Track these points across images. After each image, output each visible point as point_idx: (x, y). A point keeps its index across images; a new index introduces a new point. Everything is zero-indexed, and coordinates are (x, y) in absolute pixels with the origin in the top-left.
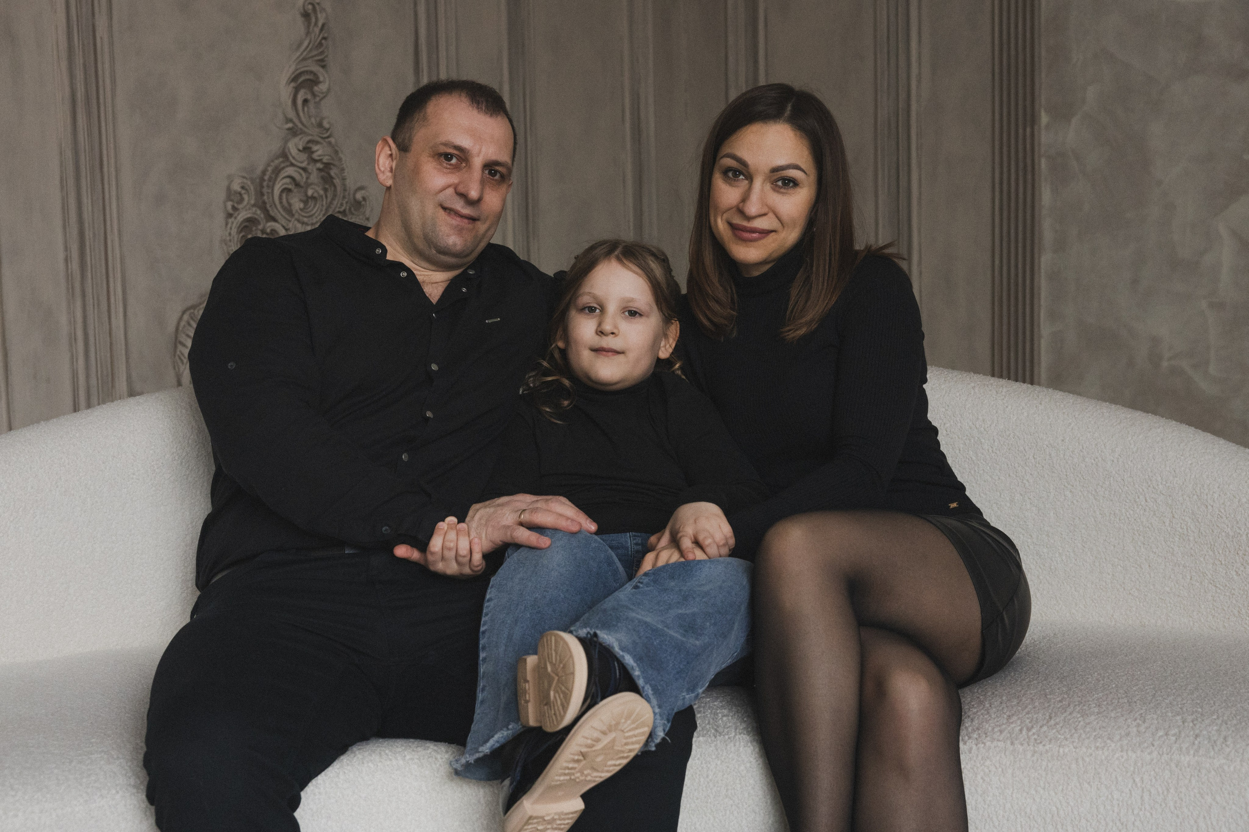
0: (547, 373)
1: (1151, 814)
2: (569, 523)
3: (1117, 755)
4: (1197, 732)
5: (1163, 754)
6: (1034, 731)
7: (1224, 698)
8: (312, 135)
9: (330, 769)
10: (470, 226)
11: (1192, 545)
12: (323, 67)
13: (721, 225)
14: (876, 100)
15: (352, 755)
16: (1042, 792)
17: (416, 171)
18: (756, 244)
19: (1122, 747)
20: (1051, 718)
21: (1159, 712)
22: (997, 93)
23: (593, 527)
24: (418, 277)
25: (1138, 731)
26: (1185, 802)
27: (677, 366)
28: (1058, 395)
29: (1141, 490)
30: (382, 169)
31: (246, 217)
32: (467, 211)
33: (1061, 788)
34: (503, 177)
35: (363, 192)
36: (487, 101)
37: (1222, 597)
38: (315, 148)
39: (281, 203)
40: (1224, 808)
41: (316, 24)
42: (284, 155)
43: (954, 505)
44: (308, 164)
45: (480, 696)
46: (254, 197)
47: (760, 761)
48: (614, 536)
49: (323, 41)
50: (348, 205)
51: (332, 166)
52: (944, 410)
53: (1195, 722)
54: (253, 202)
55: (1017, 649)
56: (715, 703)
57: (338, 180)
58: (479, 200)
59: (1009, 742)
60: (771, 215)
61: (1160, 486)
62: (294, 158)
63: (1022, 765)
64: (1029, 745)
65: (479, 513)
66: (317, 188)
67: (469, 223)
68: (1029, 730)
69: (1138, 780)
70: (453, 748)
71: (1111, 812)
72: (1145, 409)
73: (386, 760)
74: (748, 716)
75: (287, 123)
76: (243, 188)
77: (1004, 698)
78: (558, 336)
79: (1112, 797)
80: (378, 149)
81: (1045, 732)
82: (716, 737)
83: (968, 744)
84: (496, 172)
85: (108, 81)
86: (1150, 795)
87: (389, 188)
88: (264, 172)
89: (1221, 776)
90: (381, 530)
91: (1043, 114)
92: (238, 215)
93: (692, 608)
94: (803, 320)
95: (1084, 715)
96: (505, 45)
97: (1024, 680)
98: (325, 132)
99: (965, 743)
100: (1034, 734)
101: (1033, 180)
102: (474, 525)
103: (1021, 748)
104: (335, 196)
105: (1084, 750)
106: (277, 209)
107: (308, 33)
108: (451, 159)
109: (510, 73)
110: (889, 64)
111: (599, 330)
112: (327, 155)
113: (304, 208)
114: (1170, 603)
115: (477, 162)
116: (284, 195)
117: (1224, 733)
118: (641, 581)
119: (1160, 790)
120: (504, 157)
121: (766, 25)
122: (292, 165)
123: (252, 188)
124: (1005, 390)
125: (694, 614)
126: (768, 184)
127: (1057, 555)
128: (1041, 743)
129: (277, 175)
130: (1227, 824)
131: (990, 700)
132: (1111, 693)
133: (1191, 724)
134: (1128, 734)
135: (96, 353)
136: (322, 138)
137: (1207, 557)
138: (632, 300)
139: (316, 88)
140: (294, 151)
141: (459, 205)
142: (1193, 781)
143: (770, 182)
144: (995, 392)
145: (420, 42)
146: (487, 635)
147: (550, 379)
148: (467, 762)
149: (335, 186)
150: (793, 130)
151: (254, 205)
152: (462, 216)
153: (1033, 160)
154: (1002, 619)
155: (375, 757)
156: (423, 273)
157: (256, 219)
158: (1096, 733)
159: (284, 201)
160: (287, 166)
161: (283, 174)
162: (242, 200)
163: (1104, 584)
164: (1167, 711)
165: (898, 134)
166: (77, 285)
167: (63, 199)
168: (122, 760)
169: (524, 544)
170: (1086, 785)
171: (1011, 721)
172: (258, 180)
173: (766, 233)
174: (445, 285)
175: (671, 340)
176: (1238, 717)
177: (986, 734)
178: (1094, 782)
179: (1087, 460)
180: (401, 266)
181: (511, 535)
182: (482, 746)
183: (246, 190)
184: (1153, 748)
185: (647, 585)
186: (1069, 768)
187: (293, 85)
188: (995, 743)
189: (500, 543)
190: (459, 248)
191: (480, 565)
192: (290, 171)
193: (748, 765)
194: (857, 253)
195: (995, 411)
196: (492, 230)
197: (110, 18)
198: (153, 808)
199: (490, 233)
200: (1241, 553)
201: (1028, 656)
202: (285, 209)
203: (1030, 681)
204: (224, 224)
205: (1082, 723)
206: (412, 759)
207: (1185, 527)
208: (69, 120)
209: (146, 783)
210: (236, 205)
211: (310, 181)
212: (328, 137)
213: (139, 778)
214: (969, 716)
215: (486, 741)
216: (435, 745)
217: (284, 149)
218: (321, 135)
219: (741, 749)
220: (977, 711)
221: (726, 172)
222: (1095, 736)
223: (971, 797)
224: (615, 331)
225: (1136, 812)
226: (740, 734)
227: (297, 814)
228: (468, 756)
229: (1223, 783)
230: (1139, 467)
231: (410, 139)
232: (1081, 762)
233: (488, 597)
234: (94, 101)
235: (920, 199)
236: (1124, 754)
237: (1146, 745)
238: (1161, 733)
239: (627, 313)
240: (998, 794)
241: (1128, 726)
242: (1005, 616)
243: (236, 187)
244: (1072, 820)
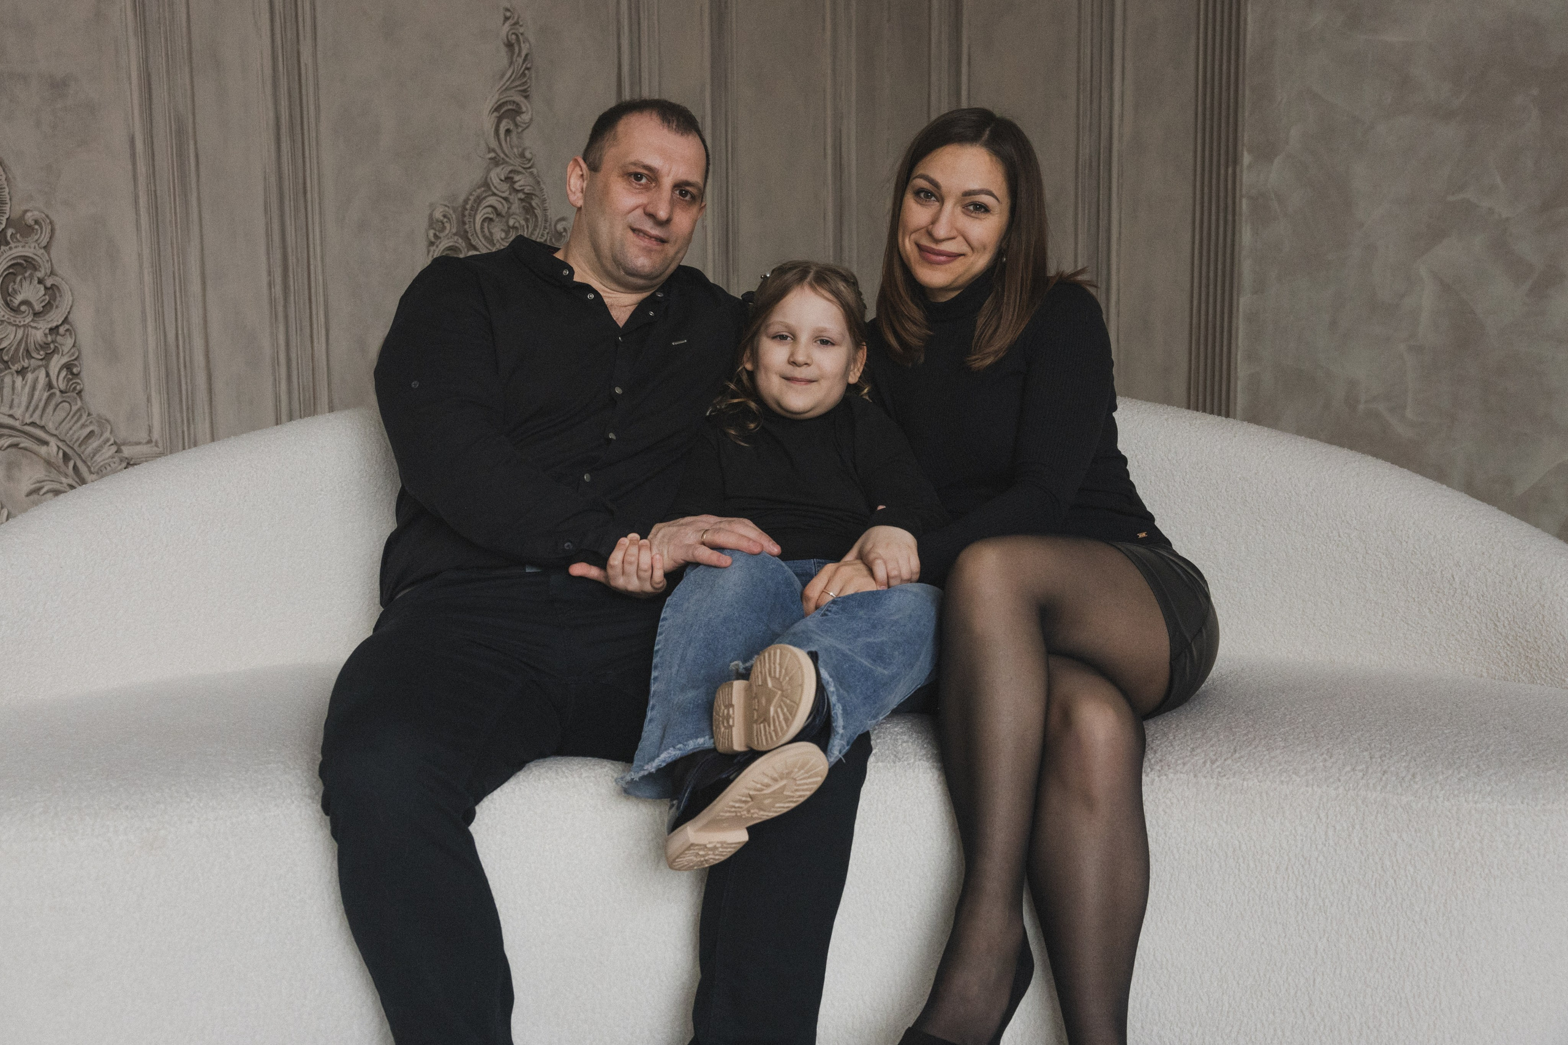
0: (734, 395)
1: (1335, 850)
2: (751, 543)
3: (1302, 790)
4: (1385, 768)
5: (1349, 789)
6: (1218, 763)
7: (1414, 735)
8: (512, 165)
9: (506, 785)
10: (658, 248)
11: (1384, 582)
12: (526, 97)
13: (908, 245)
14: (1078, 140)
15: (528, 772)
16: (1224, 825)
17: (606, 191)
18: (943, 267)
19: (1307, 781)
20: (1235, 751)
21: (1346, 748)
22: (1199, 135)
23: (776, 549)
24: (606, 300)
25: (1324, 765)
26: (1371, 839)
27: (866, 391)
28: (1253, 428)
29: (1334, 525)
30: (573, 189)
31: (447, 246)
32: (656, 232)
33: (1243, 822)
34: (693, 197)
35: (564, 223)
36: (678, 121)
37: (1413, 635)
38: (517, 178)
39: (483, 232)
40: (1411, 845)
41: (519, 55)
42: (486, 184)
43: (1142, 535)
44: (510, 194)
45: (649, 714)
46: (455, 226)
47: (939, 788)
48: (799, 563)
49: (526, 72)
50: (549, 235)
51: (534, 197)
52: (1136, 441)
53: (1383, 758)
54: (454, 230)
55: (1203, 682)
56: (896, 729)
57: (539, 211)
58: (668, 222)
59: (1192, 774)
60: (960, 239)
61: (1355, 522)
62: (495, 187)
63: (1205, 797)
64: (1212, 778)
65: (662, 531)
66: (518, 218)
67: (658, 245)
68: (1213, 762)
69: (1322, 815)
70: (619, 766)
71: (1294, 848)
72: (1342, 445)
73: (562, 777)
74: (929, 743)
75: (489, 152)
76: (445, 216)
77: (1188, 731)
78: (745, 359)
79: (1296, 831)
80: (569, 170)
81: (1229, 765)
82: (895, 763)
83: (1150, 775)
84: (687, 192)
85: (312, 107)
86: (1335, 832)
87: (580, 209)
88: (466, 201)
89: (1408, 813)
90: (563, 546)
91: (1245, 153)
92: (440, 243)
93: (881, 637)
94: (992, 349)
95: (1270, 749)
96: (708, 81)
97: (1209, 713)
98: (527, 163)
99: (1147, 775)
100: (1218, 767)
101: (1234, 221)
102: (656, 542)
103: (1204, 781)
104: (536, 226)
105: (1268, 783)
106: (478, 237)
107: (511, 63)
108: (641, 179)
109: (713, 106)
110: (1091, 101)
111: (792, 360)
112: (530, 186)
113: (505, 238)
114: (1361, 640)
115: (667, 182)
116: (486, 224)
117: (1412, 771)
118: (830, 609)
119: (1345, 825)
120: (696, 177)
121: (969, 63)
122: (494, 194)
123: (454, 216)
124: (1199, 422)
125: (882, 643)
126: (959, 208)
127: (1247, 589)
128: (1225, 775)
129: (479, 204)
130: (1413, 862)
131: (1173, 733)
132: (1297, 727)
133: (1379, 760)
134: (1314, 769)
135: (298, 379)
136: (524, 168)
137: (1400, 594)
138: (824, 330)
139: (518, 118)
140: (496, 181)
141: (648, 226)
142: (1380, 820)
143: (961, 206)
144: (1188, 424)
145: (623, 74)
146: (660, 653)
147: (736, 401)
148: (632, 779)
149: (536, 216)
150: (990, 155)
151: (455, 234)
152: (651, 237)
153: (1234, 203)
154: (1191, 652)
155: (551, 774)
156: (610, 295)
157: (456, 247)
158: (1281, 767)
159: (486, 230)
160: (489, 196)
161: (485, 203)
162: (444, 228)
163: (1294, 620)
164: (1354, 747)
165: (1099, 172)
166: (280, 309)
167: (267, 224)
168: (298, 771)
169: (705, 562)
170: (1269, 819)
171: (1195, 753)
172: (460, 209)
173: (954, 256)
174: (632, 309)
175: (859, 365)
176: (1428, 754)
177: (1169, 766)
178: (1277, 817)
179: (1280, 494)
180: (588, 288)
181: (693, 555)
182: (647, 764)
183: (449, 219)
184: (1340, 784)
185: (836, 613)
186: (1253, 802)
187: (496, 114)
188: (1178, 775)
189: (683, 562)
190: (647, 270)
191: (661, 582)
192: (492, 200)
193: (927, 791)
194: (1048, 279)
195: (1188, 443)
196: (683, 252)
197: (315, 46)
198: (328, 818)
199: (680, 255)
200: (1434, 591)
201: (1215, 689)
202: (484, 236)
203: (1215, 714)
204: (426, 252)
205: (1267, 757)
206: (588, 777)
207: (1378, 563)
208: (273, 147)
209: (321, 794)
210: (437, 233)
211: (511, 211)
212: (530, 168)
213: (314, 788)
214: (1152, 748)
215: (652, 759)
216: (612, 764)
217: (486, 178)
218: (523, 166)
219: (920, 775)
220: (1161, 743)
221: (918, 193)
222: (1280, 770)
223: (1152, 829)
224: (808, 362)
225: (1319, 847)
226: (920, 760)
227: (473, 828)
228: (633, 773)
229: (1410, 820)
230: (1334, 501)
231: (600, 159)
232: (1264, 795)
233: (662, 616)
234: (298, 128)
235: (1119, 239)
236: (1310, 789)
237: (1331, 780)
238: (1348, 768)
239: (819, 342)
240: (1179, 827)
241: (1315, 761)
242: (1194, 649)
243: (438, 215)
244: (1254, 854)
